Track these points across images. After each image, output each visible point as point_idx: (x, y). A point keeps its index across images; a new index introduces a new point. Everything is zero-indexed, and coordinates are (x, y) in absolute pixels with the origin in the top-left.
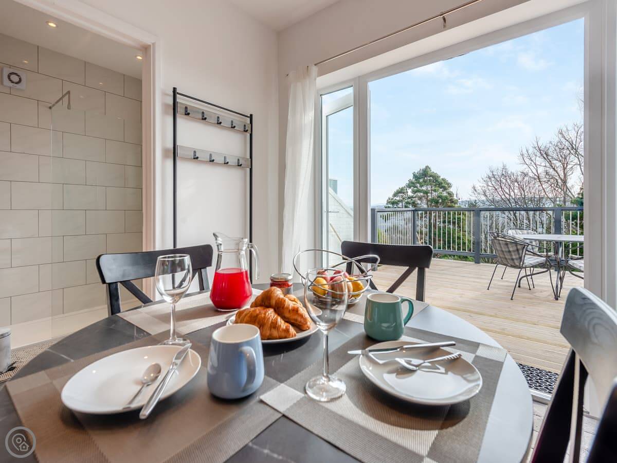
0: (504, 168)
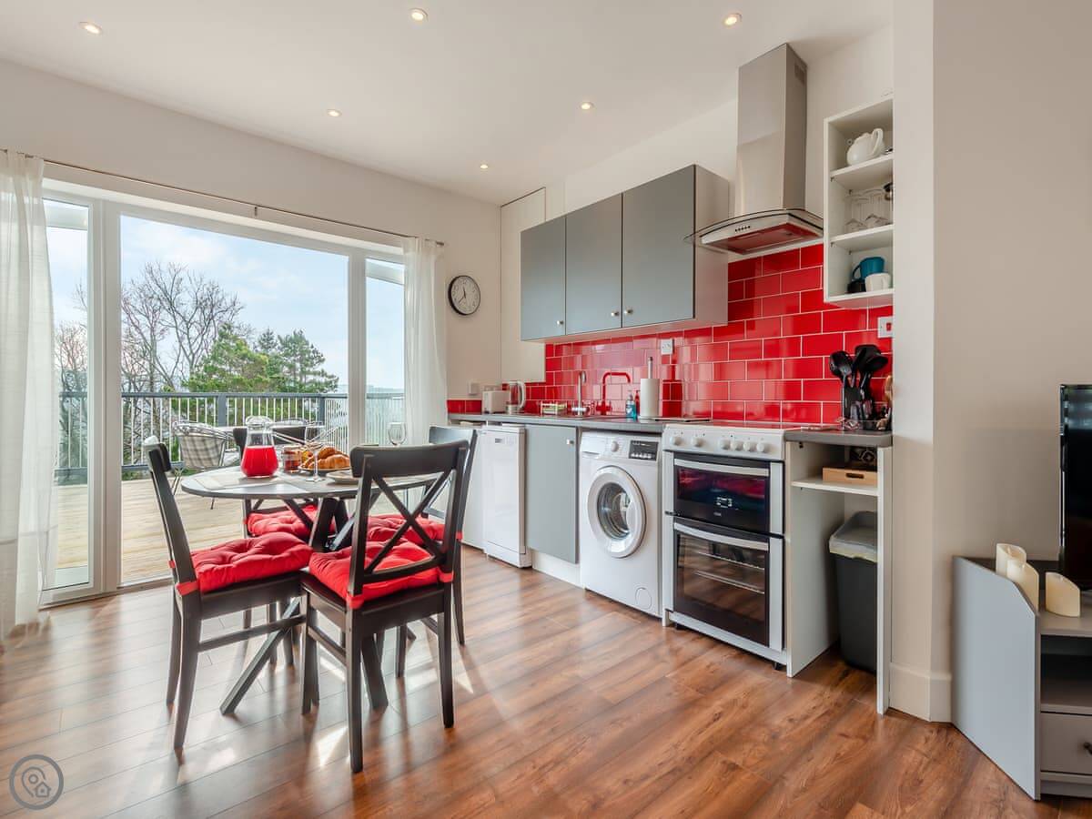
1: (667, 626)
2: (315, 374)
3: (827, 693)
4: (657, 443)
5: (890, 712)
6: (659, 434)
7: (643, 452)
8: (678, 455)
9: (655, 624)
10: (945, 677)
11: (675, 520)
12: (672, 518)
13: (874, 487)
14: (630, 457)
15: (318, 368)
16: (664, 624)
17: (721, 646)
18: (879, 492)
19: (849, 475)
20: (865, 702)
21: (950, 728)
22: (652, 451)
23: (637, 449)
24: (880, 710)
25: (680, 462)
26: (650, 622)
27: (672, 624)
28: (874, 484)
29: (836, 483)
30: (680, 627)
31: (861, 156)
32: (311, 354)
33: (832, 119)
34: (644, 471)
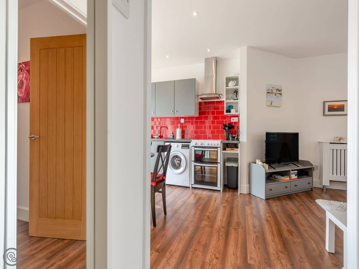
1: (192, 188)
3: (229, 193)
4: (189, 145)
5: (240, 194)
6: (190, 142)
7: (186, 147)
8: (195, 147)
9: (188, 189)
10: (248, 185)
11: (195, 163)
12: (194, 162)
13: (237, 151)
14: (182, 148)
16: (191, 188)
17: (205, 190)
18: (239, 152)
19: (231, 149)
20: (236, 193)
21: (250, 194)
22: (188, 146)
23: (183, 146)
24: (239, 194)
25: (196, 149)
26: (187, 188)
27: (193, 188)
28: (238, 151)
29: (229, 151)
30: (195, 188)
31: (231, 85)
33: (227, 76)
34: (186, 152)
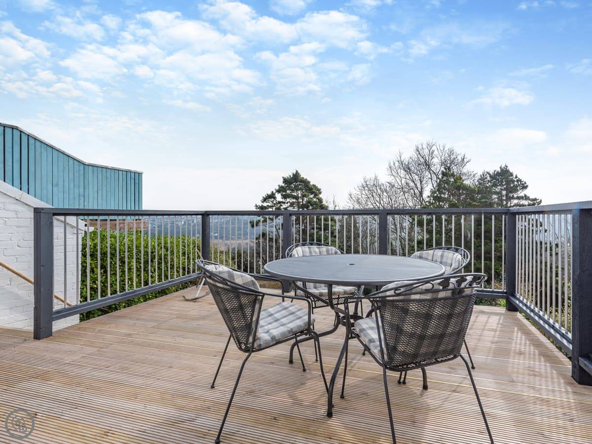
0: (376, 179)
2: (518, 198)
15: (521, 193)
32: (516, 183)
